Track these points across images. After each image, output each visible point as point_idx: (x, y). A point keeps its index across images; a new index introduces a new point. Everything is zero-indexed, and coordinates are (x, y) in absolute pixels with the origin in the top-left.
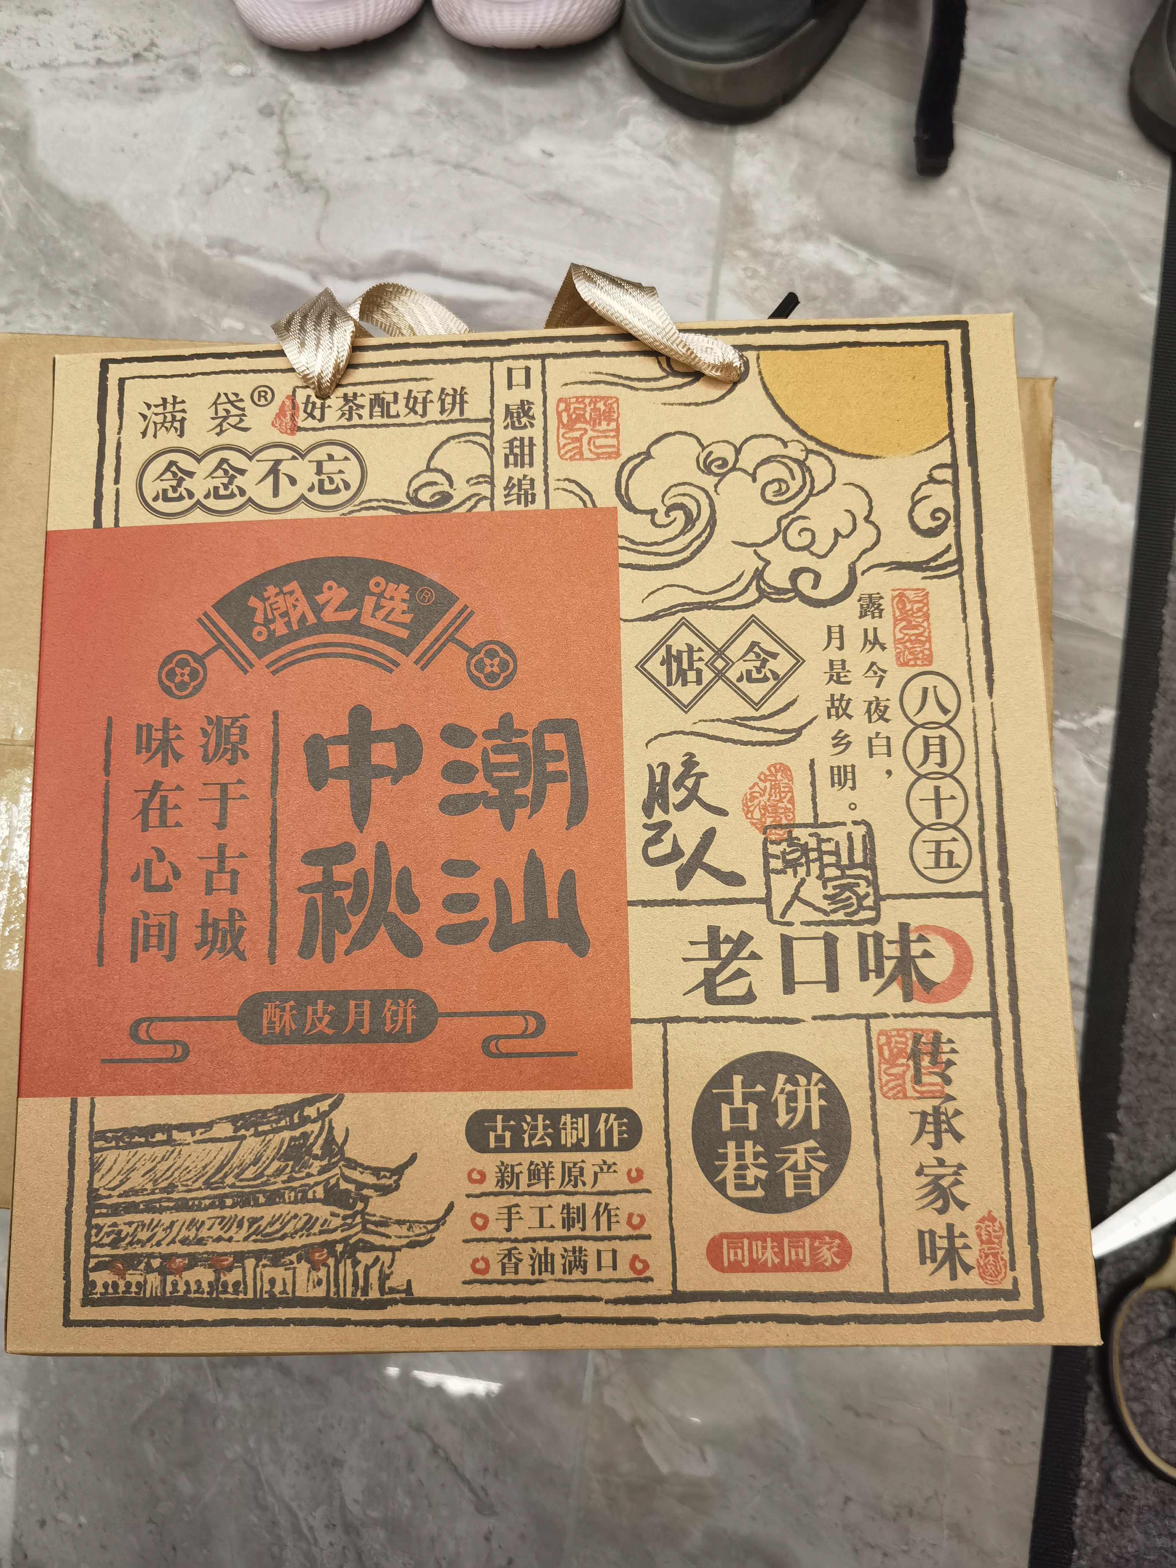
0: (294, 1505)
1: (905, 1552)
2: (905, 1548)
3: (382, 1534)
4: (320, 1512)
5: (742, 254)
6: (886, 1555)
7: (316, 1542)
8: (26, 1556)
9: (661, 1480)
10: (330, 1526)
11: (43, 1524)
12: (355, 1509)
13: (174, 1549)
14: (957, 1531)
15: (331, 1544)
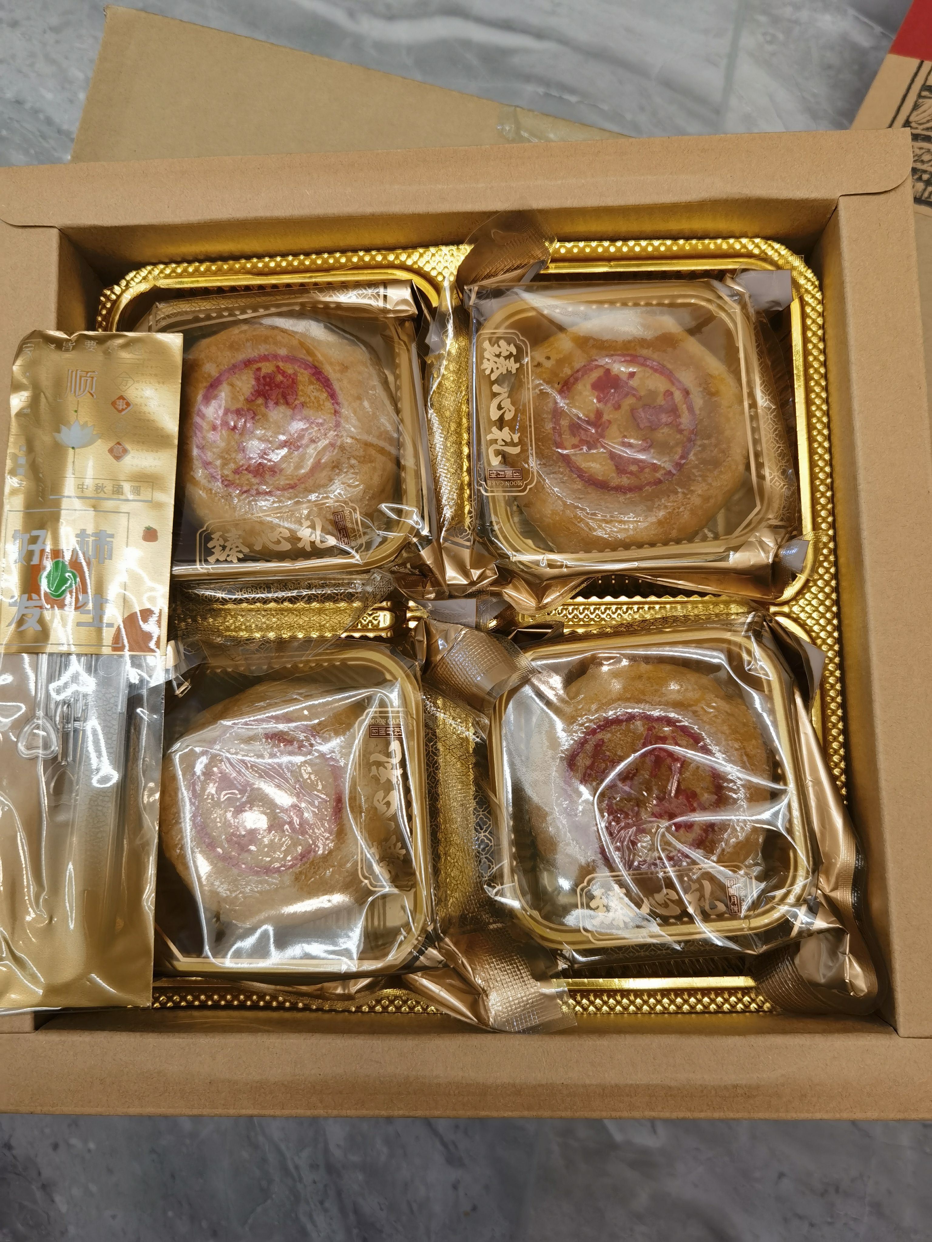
0: (283, 1146)
1: (830, 1224)
2: (829, 1220)
3: (360, 1177)
4: (305, 1154)
5: (763, 19)
6: (812, 1225)
7: (301, 1179)
8: (39, 1174)
9: (613, 1146)
10: (314, 1167)
11: (56, 1147)
12: (337, 1153)
13: (173, 1176)
14: (877, 1209)
15: (315, 1182)
